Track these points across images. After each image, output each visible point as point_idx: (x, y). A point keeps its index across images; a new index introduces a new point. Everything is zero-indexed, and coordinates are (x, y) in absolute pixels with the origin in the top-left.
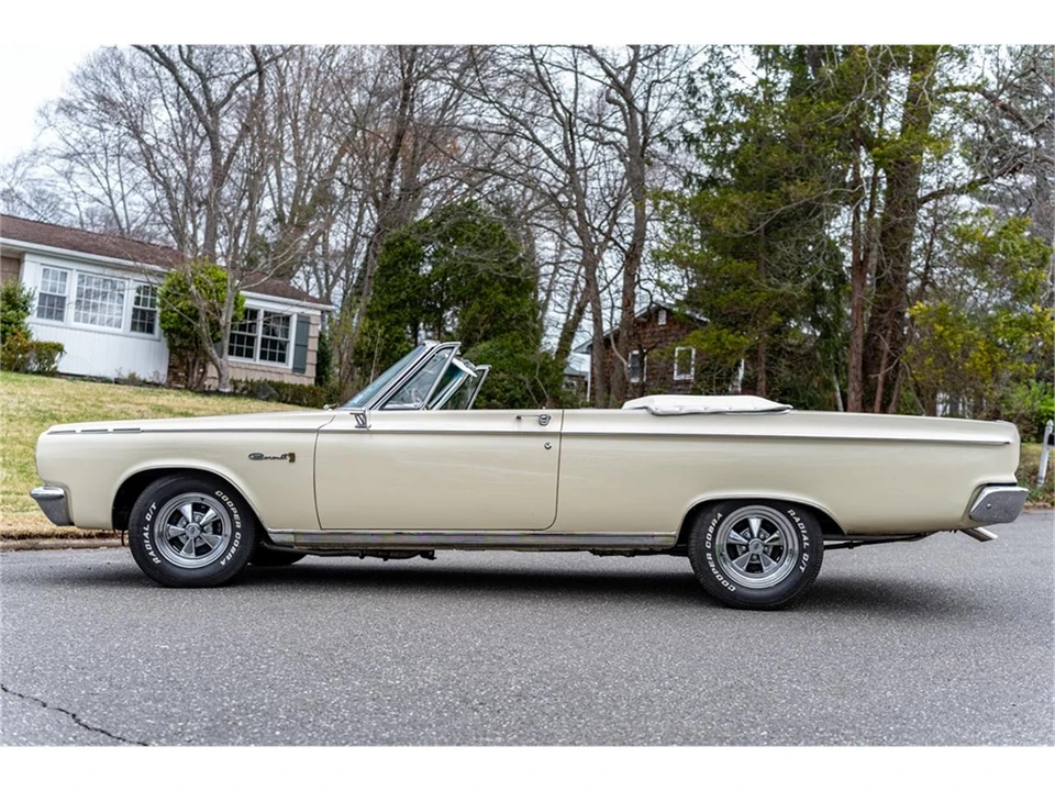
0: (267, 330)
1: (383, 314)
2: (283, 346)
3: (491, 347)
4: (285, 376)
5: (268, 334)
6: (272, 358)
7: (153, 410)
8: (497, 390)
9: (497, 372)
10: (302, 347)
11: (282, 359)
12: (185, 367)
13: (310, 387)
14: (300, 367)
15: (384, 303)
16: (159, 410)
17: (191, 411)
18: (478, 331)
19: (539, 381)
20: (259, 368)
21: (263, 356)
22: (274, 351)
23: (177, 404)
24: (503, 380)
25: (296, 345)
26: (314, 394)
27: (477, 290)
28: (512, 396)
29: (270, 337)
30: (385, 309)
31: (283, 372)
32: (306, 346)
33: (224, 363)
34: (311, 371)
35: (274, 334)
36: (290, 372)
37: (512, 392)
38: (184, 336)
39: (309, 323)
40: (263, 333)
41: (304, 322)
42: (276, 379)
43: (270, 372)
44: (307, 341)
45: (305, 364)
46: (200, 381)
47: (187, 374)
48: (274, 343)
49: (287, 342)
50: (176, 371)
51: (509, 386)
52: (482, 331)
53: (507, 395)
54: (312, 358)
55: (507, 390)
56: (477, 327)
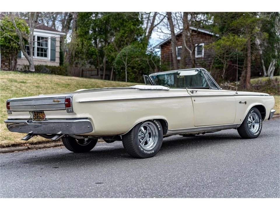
0: (39, 44)
1: (83, 36)
2: (46, 51)
3: (132, 47)
4: (48, 63)
5: (39, 46)
6: (42, 55)
7: (9, 81)
8: (136, 65)
9: (136, 58)
10: (53, 50)
11: (46, 56)
12: (8, 61)
13: (59, 67)
14: (53, 59)
15: (83, 31)
16: (11, 81)
17: (25, 81)
18: (124, 41)
19: (152, 61)
20: (37, 60)
21: (38, 55)
22: (42, 52)
23: (17, 78)
24: (138, 61)
25: (51, 50)
26: (60, 70)
27: (122, 24)
28: (142, 67)
29: (40, 47)
30: (84, 34)
31: (46, 61)
32: (55, 50)
33: (31, 59)
34: (58, 60)
35: (42, 46)
36: (49, 61)
37: (142, 66)
38: (8, 48)
39: (56, 40)
40: (37, 45)
41: (53, 39)
42: (44, 64)
43: (41, 61)
44: (55, 48)
45: (55, 57)
46: (15, 67)
47: (9, 64)
48: (42, 49)
49: (47, 49)
50: (4, 62)
51: (140, 63)
52: (126, 41)
53: (140, 67)
54: (58, 55)
55: (140, 65)
56: (123, 40)
